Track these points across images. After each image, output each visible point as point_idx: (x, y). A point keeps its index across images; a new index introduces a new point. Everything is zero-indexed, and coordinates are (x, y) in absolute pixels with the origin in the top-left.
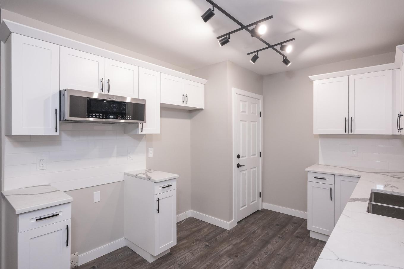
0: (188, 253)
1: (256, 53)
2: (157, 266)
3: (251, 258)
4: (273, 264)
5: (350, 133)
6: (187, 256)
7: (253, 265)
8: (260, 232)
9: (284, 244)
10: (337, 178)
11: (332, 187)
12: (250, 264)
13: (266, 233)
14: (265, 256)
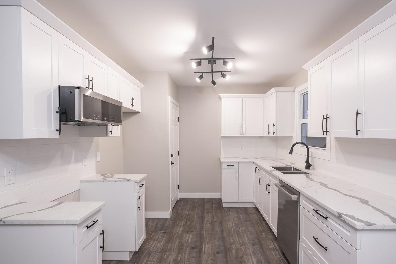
0: (154, 243)
1: (202, 74)
2: (138, 260)
3: (202, 229)
4: (217, 227)
5: (243, 135)
6: (153, 245)
7: (207, 232)
8: (192, 213)
9: (213, 215)
10: (240, 164)
11: (237, 170)
12: (205, 232)
13: (197, 212)
14: (209, 225)
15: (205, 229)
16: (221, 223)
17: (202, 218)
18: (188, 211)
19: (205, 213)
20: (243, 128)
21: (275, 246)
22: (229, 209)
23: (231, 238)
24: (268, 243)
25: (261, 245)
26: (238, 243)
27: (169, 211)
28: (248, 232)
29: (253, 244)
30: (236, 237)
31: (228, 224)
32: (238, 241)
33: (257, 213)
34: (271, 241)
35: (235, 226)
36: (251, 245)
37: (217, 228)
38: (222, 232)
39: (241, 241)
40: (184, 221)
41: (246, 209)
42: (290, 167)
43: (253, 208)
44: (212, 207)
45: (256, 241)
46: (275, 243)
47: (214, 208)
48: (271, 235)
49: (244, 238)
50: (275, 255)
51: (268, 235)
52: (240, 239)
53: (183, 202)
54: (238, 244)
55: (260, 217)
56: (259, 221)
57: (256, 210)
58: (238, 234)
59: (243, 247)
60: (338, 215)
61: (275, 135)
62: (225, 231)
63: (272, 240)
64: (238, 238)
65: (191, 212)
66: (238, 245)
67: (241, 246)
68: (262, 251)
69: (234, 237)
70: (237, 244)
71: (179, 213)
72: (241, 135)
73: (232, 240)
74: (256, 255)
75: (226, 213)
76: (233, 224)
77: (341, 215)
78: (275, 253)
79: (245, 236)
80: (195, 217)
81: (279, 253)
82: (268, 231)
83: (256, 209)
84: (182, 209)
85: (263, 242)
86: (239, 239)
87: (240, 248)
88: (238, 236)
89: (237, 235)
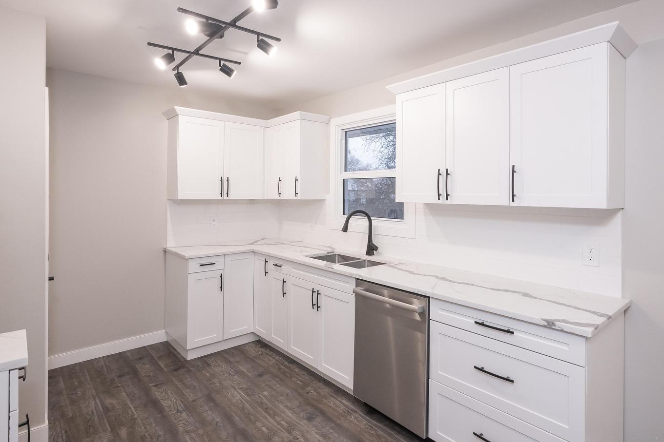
1: (171, 52)
3: (172, 432)
4: (210, 412)
5: (227, 198)
8: (114, 402)
9: (178, 388)
10: (228, 259)
11: (222, 272)
12: (186, 437)
13: (128, 395)
14: (184, 415)
15: (181, 429)
16: (210, 399)
17: (155, 404)
18: (98, 401)
19: (154, 389)
20: (225, 184)
21: (345, 405)
22: (205, 361)
23: (259, 424)
24: (332, 404)
25: (323, 413)
26: (279, 429)
27: (44, 422)
28: (282, 398)
29: (310, 419)
30: (266, 418)
31: (229, 395)
32: (276, 424)
33: (267, 351)
34: (333, 399)
35: (248, 395)
36: (305, 421)
37: (211, 415)
38: (228, 418)
39: (283, 423)
40: (105, 430)
41: (239, 349)
42: (332, 254)
43: (253, 345)
44: (160, 369)
45: (310, 409)
46: (341, 400)
47: (165, 369)
48: (324, 386)
49: (283, 412)
50: (358, 421)
51: (319, 388)
52: (277, 418)
53: (61, 379)
54: (283, 432)
55: (278, 358)
56: (283, 367)
57: (261, 347)
58: (266, 410)
59: (296, 433)
60: (546, 324)
61: (299, 197)
62: (233, 413)
63: (332, 396)
64: (273, 418)
65: (108, 401)
66: (284, 434)
67: (290, 433)
68: (333, 425)
69: (264, 420)
70: (279, 431)
71: (71, 415)
72: (222, 198)
73: (264, 429)
74: (329, 438)
75: (204, 372)
76: (240, 391)
77: (553, 323)
78: (355, 418)
79: (281, 406)
80: (133, 409)
81: (360, 415)
82: (312, 380)
83: (261, 343)
84: (73, 402)
85: (321, 406)
86: (276, 421)
87: (291, 438)
88: (269, 414)
89: (265, 412)
